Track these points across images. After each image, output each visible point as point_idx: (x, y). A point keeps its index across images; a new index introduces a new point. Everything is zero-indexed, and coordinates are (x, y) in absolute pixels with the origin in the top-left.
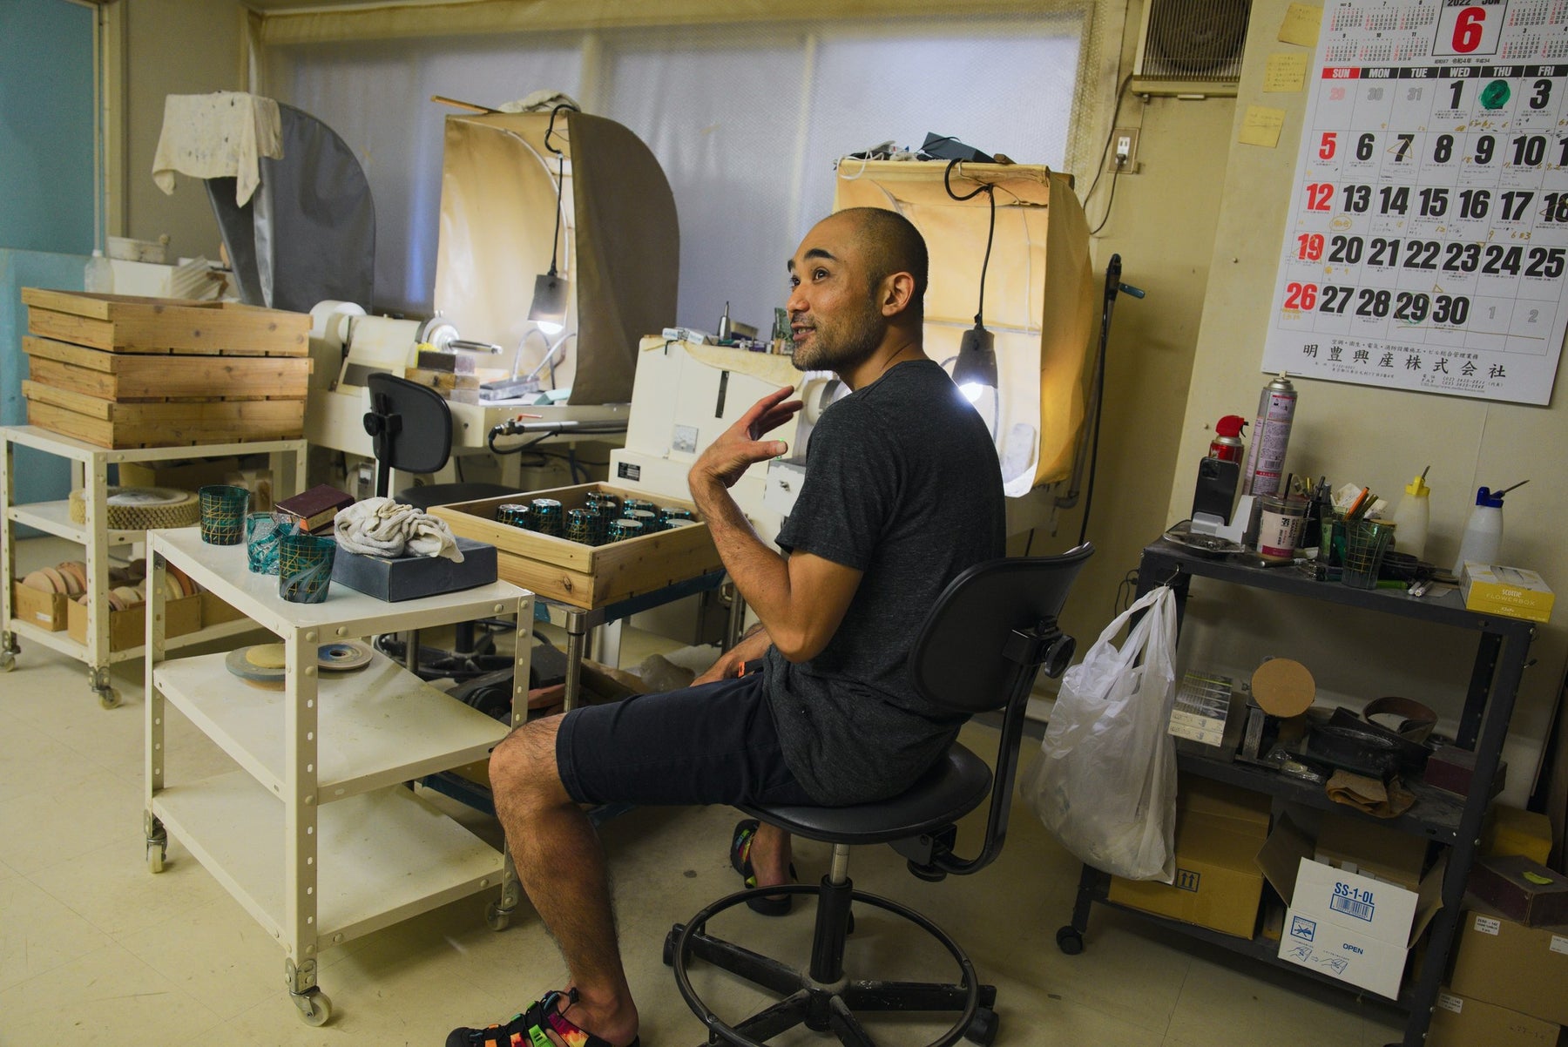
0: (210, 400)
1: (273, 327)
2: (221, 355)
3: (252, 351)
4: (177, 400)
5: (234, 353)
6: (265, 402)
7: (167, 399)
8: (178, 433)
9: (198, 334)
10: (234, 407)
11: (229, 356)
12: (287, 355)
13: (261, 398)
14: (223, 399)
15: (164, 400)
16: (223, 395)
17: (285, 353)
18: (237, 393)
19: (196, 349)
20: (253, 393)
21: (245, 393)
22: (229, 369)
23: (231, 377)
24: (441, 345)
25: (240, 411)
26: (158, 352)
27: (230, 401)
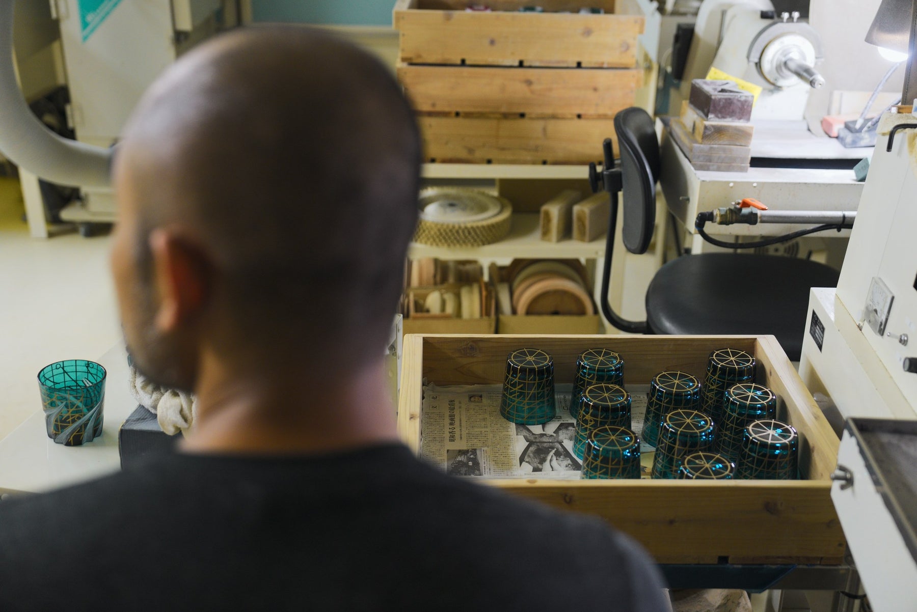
0: (506, 116)
1: (588, 32)
2: (521, 65)
3: (559, 62)
4: (468, 115)
5: (537, 64)
6: (577, 121)
7: (457, 114)
8: (471, 151)
9: (492, 42)
10: (539, 125)
11: (530, 67)
12: (605, 66)
13: (569, 116)
14: (522, 115)
15: (453, 115)
16: (522, 111)
17: (603, 63)
18: (538, 111)
19: (491, 60)
20: (559, 111)
21: (549, 111)
22: (529, 83)
23: (532, 92)
24: (774, 65)
25: (544, 130)
26: (449, 62)
27: (532, 119)
